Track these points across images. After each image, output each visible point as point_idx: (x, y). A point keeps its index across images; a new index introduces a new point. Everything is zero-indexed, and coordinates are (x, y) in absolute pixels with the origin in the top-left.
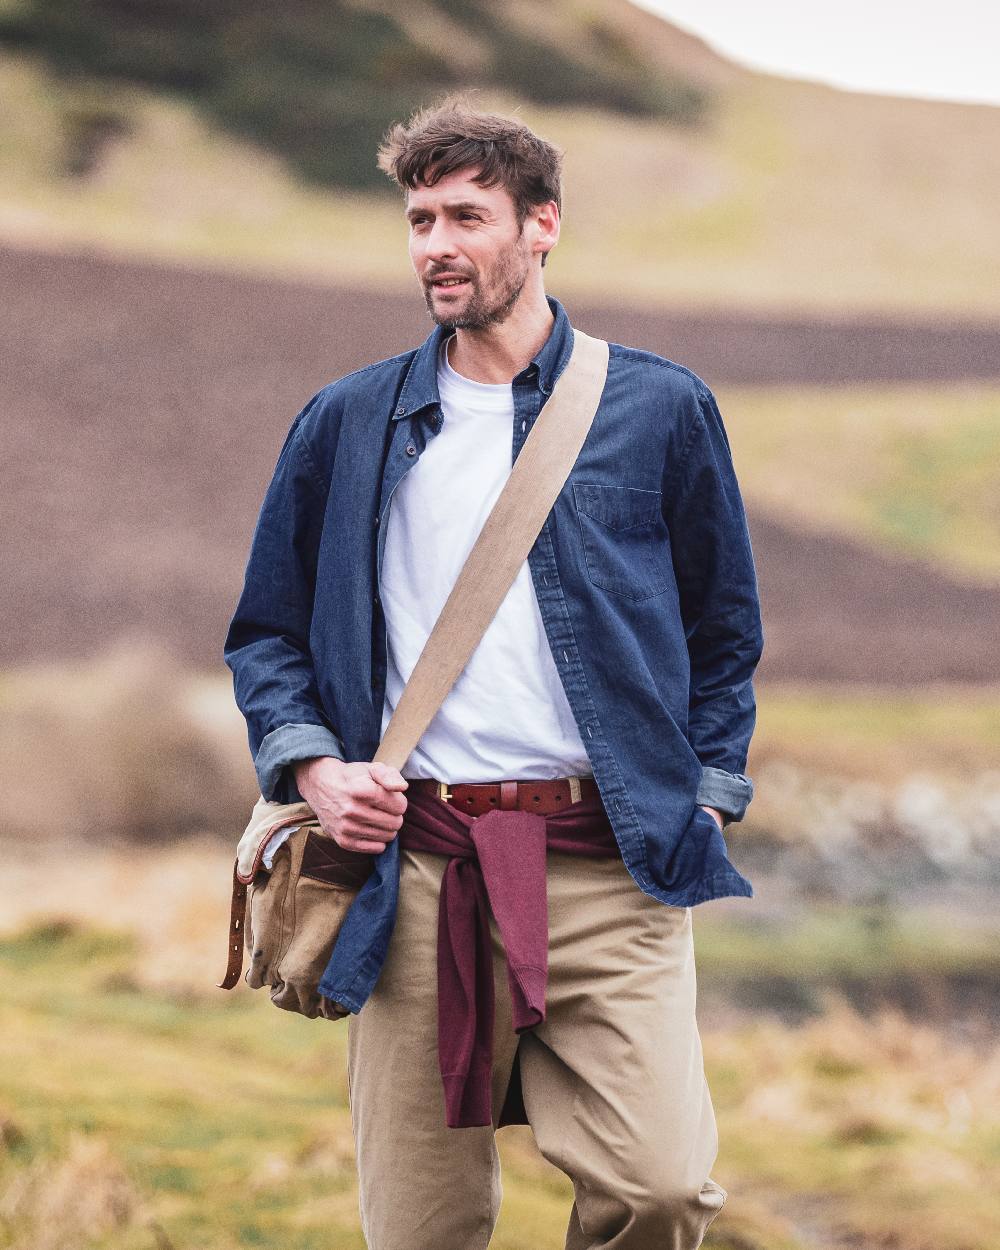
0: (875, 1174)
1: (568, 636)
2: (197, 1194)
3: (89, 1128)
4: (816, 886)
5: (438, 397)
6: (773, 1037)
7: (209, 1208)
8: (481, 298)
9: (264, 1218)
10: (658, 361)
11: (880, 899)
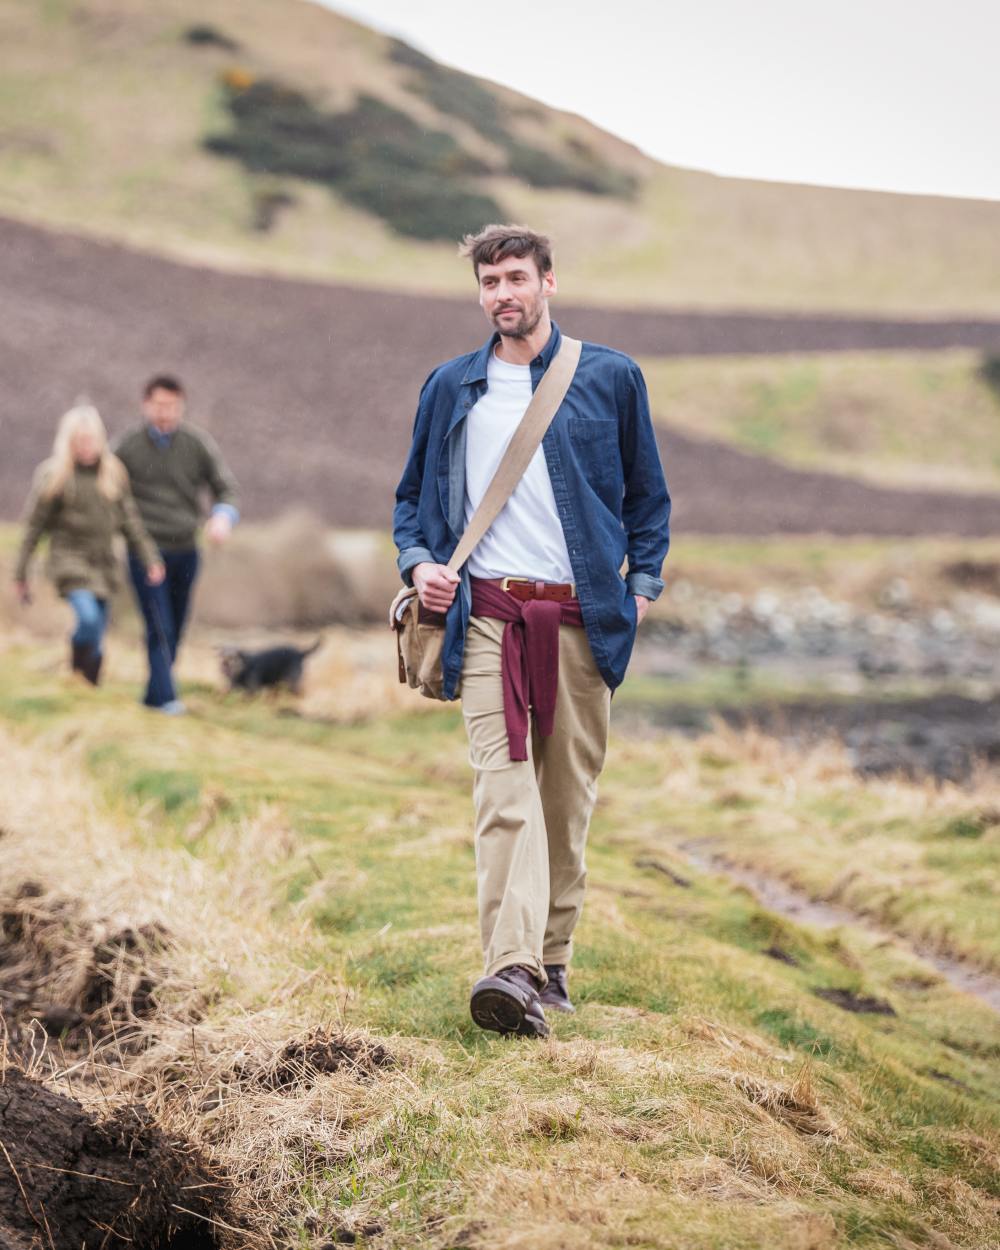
0: (739, 825)
1: (566, 500)
2: (335, 838)
3: (269, 799)
4: (704, 655)
5: (486, 375)
6: (680, 744)
7: (341, 846)
8: (525, 320)
9: (374, 853)
10: (608, 351)
11: (742, 663)
